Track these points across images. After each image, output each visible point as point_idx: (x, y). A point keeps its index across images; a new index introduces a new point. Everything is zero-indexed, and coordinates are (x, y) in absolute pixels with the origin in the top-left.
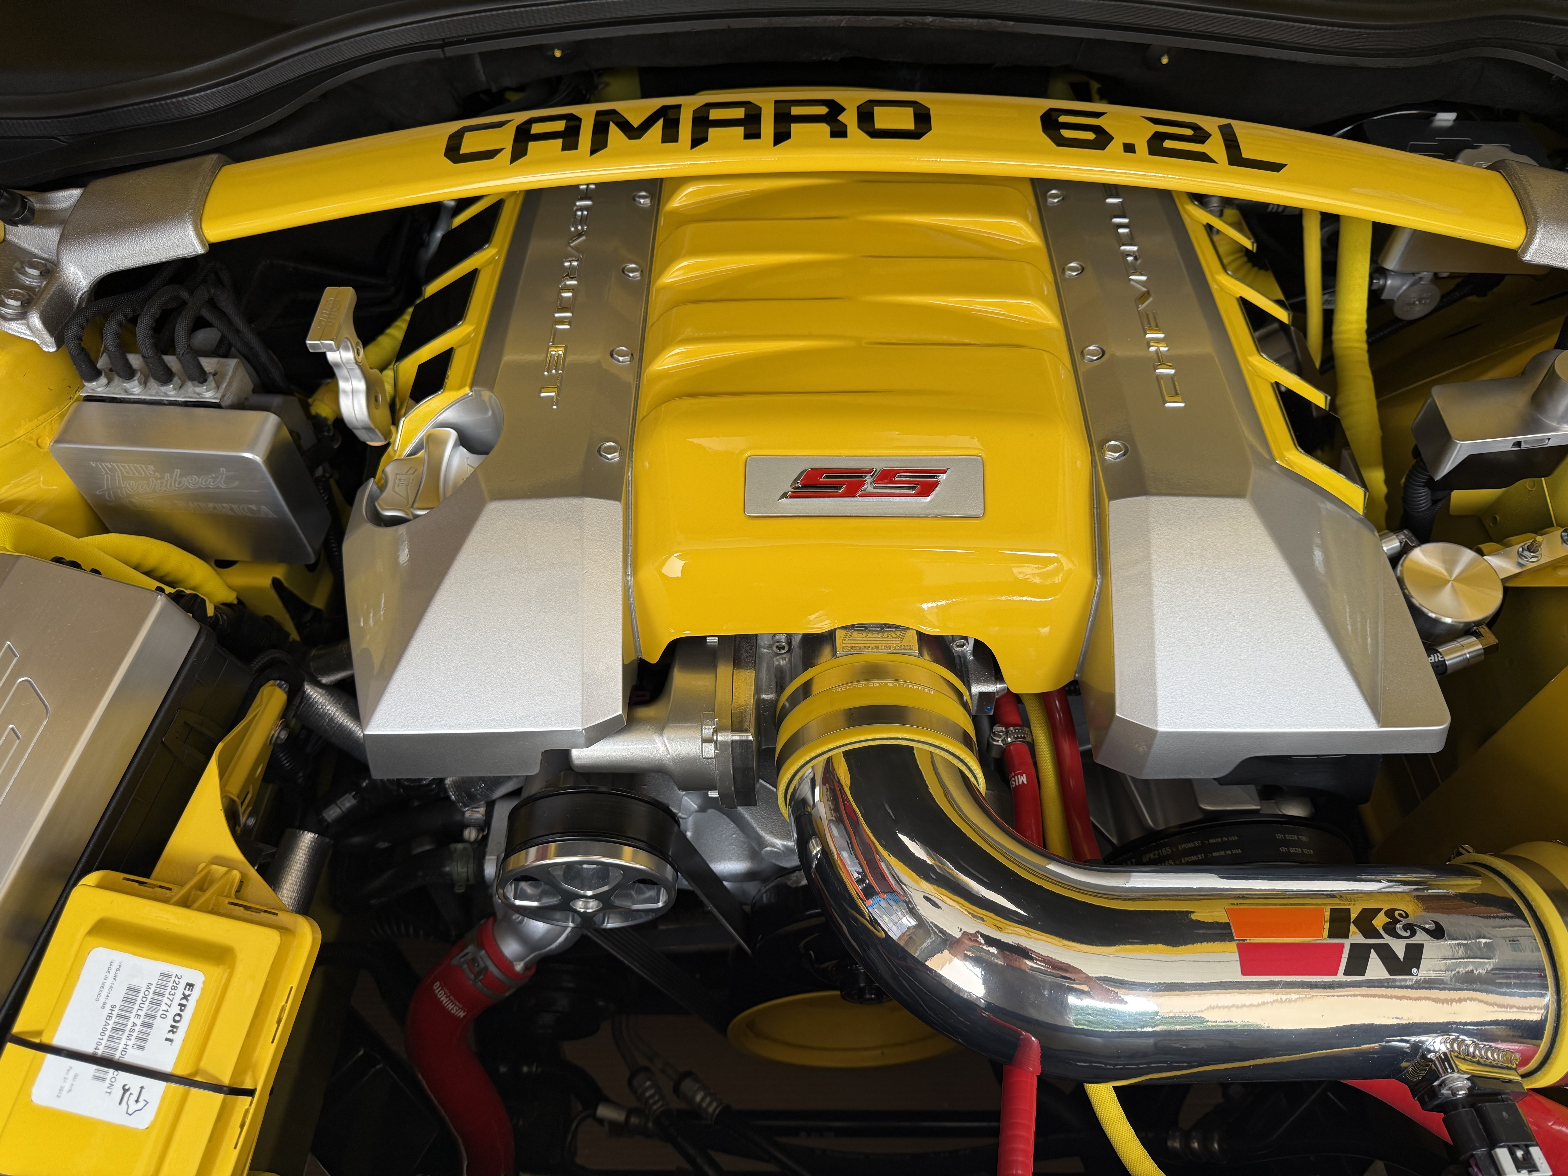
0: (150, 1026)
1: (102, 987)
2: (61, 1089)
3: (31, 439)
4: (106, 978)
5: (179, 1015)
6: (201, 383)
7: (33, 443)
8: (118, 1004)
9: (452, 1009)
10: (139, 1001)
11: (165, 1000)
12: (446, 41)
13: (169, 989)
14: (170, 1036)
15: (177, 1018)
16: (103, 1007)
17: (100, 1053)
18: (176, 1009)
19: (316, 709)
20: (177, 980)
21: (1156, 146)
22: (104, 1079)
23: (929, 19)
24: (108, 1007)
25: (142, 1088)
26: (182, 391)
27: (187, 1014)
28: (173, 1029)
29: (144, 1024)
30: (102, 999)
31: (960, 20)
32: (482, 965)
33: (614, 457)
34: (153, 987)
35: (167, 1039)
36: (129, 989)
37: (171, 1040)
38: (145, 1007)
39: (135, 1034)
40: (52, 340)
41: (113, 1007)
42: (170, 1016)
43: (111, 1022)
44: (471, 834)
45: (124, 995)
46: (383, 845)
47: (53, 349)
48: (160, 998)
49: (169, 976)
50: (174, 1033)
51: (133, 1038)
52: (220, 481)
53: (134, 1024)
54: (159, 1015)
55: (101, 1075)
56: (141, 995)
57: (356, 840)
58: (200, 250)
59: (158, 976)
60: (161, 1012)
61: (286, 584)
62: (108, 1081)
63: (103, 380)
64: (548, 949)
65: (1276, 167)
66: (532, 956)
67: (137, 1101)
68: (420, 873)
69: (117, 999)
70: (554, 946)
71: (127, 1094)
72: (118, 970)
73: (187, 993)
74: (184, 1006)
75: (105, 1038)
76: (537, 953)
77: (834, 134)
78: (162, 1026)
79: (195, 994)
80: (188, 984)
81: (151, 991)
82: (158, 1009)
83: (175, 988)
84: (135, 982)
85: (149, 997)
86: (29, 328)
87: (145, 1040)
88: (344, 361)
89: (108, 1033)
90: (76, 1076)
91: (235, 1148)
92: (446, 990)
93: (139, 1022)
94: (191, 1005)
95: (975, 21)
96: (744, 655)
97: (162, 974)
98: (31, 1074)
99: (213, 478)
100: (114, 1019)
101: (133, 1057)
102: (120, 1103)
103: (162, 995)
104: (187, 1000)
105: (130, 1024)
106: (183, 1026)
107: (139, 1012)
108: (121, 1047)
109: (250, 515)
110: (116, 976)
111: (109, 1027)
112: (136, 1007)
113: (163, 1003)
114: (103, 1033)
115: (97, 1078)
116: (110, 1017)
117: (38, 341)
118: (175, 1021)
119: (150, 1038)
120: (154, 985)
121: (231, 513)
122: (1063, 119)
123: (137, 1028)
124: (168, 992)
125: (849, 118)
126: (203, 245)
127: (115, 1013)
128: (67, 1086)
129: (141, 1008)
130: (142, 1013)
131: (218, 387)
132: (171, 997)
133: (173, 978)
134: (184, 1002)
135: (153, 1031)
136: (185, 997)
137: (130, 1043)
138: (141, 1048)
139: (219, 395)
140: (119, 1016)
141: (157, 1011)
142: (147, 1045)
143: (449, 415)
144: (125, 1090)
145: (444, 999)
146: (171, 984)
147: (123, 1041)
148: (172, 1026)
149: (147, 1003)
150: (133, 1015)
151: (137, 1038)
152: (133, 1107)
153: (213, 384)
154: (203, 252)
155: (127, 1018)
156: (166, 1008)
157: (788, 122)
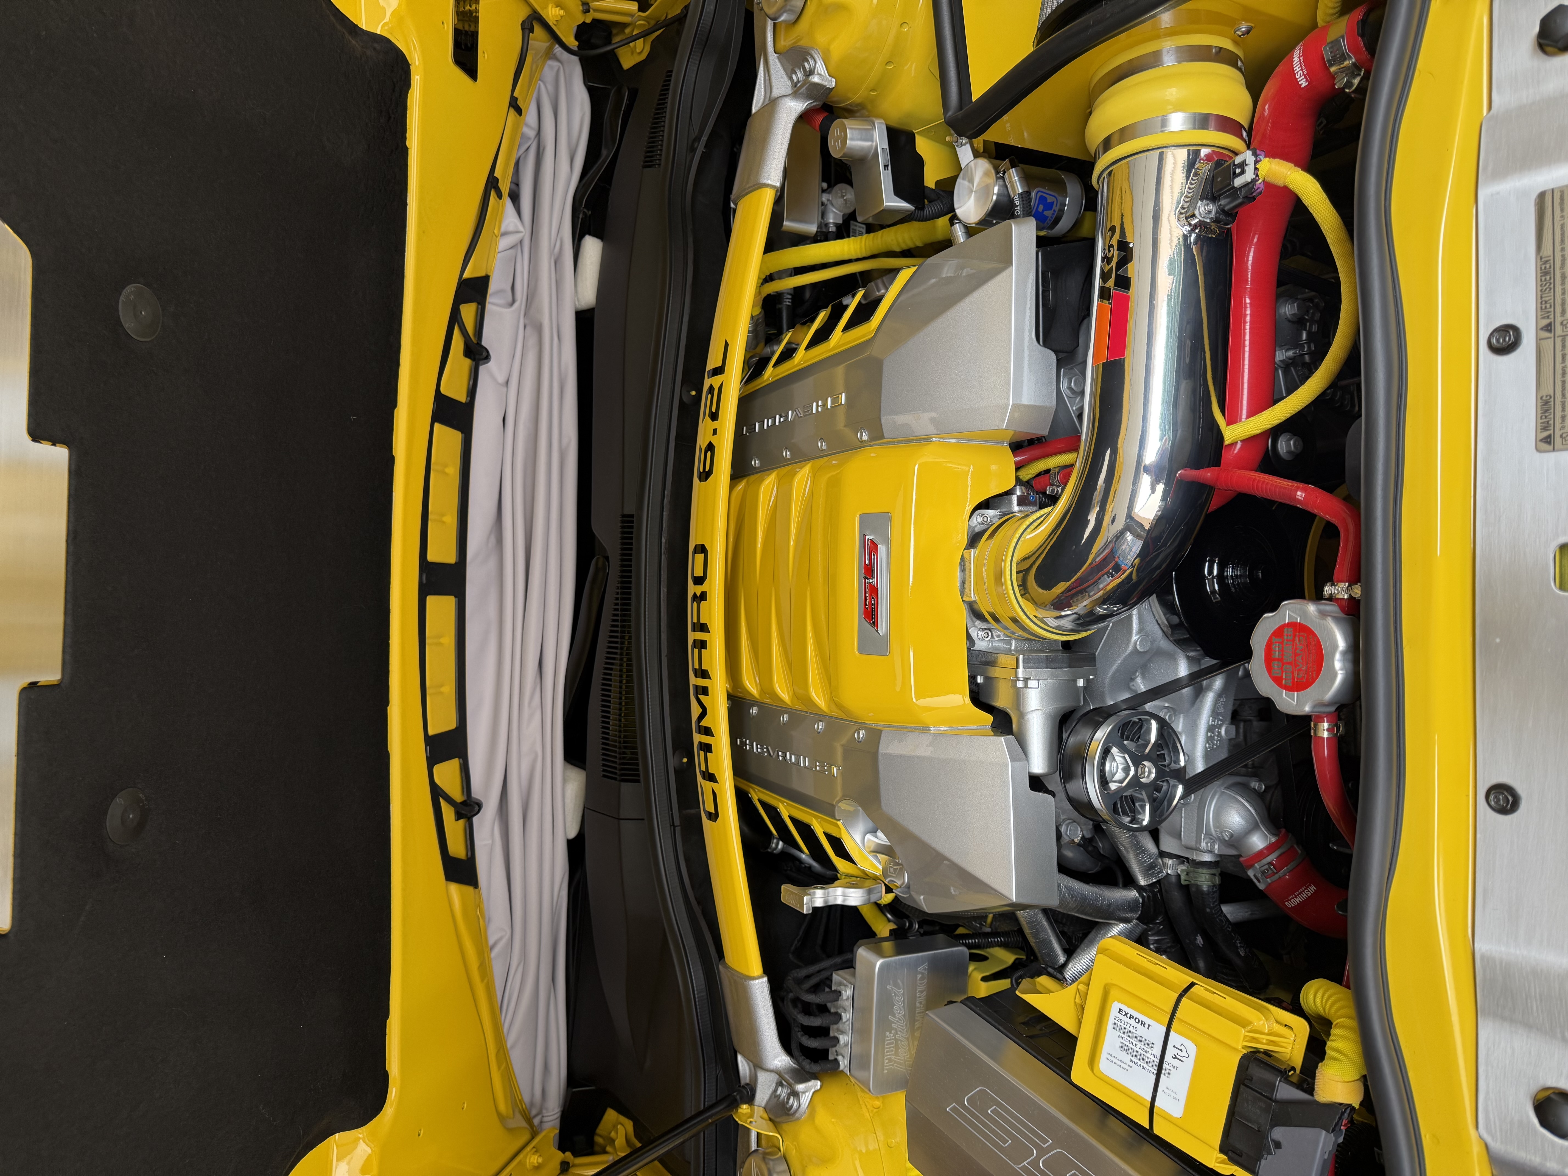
0: (1141, 1038)
1: (1120, 1066)
2: (1174, 1098)
3: (872, 1111)
4: (1115, 1063)
5: (1136, 1019)
6: (840, 995)
7: (875, 1110)
8: (1129, 1057)
9: (1307, 895)
10: (1127, 1044)
11: (1127, 1027)
12: (671, 825)
13: (1122, 1024)
14: (1146, 1026)
15: (1137, 1020)
16: (1131, 1067)
17: (1155, 1072)
18: (1132, 1021)
20: (1117, 1019)
21: (714, 417)
22: (1170, 1070)
23: (663, 540)
24: (1131, 1064)
25: (1174, 1046)
26: (847, 1009)
27: (1136, 1014)
28: (1143, 1024)
29: (1140, 1043)
30: (1126, 1067)
31: (664, 522)
32: (1267, 866)
33: (862, 733)
34: (1121, 1034)
35: (1148, 1028)
36: (1121, 1050)
37: (1149, 1025)
38: (1131, 1040)
39: (1146, 1048)
40: (813, 1081)
41: (1131, 1060)
42: (1136, 1025)
43: (1139, 1063)
45: (1124, 1053)
47: (819, 1083)
48: (1126, 1030)
49: (1115, 1023)
50: (1145, 1024)
51: (1148, 1050)
52: (899, 992)
53: (1140, 1048)
54: (1136, 1032)
55: (1167, 1071)
56: (1124, 1042)
58: (766, 979)
59: (1115, 1031)
60: (1134, 1031)
62: (1171, 1068)
63: (840, 1058)
64: (1255, 815)
65: (727, 345)
66: (1263, 830)
67: (1181, 1051)
69: (1126, 1058)
70: (1253, 811)
71: (1178, 1056)
72: (1111, 1055)
73: (1124, 1013)
74: (1131, 1015)
75: (1147, 1067)
76: (1259, 824)
77: (705, 600)
78: (1142, 1031)
79: (1125, 1008)
80: (1119, 1012)
81: (1123, 1036)
82: (1133, 1032)
83: (1121, 1020)
84: (1118, 1045)
85: (1126, 1037)
86: (804, 1092)
87: (1149, 1042)
88: (823, 898)
89: (1145, 1066)
90: (1167, 1087)
91: (1225, 998)
92: (1290, 897)
93: (1139, 1045)
94: (1131, 1012)
95: (665, 513)
97: (1114, 1028)
98: (1168, 1118)
99: (895, 996)
100: (1137, 1061)
101: (1157, 1051)
102: (1183, 1062)
103: (1125, 1028)
104: (1128, 1013)
105: (1140, 1051)
106: (1142, 1018)
107: (1134, 1044)
108: (1153, 1058)
109: (925, 981)
110: (1114, 1057)
111: (1142, 1064)
112: (1131, 1046)
113: (1129, 1029)
114: (1145, 1068)
115: (1169, 1076)
116: (1136, 1063)
117: (813, 1090)
118: (1138, 1022)
119: (1148, 1039)
120: (1119, 1033)
122: (702, 469)
123: (1143, 1047)
124: (1123, 1025)
125: (699, 590)
126: (763, 977)
127: (1134, 1060)
128: (1173, 1095)
129: (1132, 1043)
130: (1135, 1043)
131: (846, 986)
132: (1126, 1023)
133: (1116, 1021)
134: (1128, 1015)
135: (1144, 1037)
136: (1126, 1014)
137: (1150, 1052)
138: (1152, 1046)
139: (849, 985)
140: (1136, 1058)
142: (1151, 1041)
143: (857, 837)
144: (1175, 1058)
145: (1297, 900)
146: (1119, 1023)
147: (1149, 1056)
148: (1141, 1024)
149: (1129, 1039)
150: (1135, 1049)
151: (1147, 1047)
152: (1184, 1054)
153: (842, 987)
155: (1137, 1052)
156: (1131, 1027)
157: (699, 625)
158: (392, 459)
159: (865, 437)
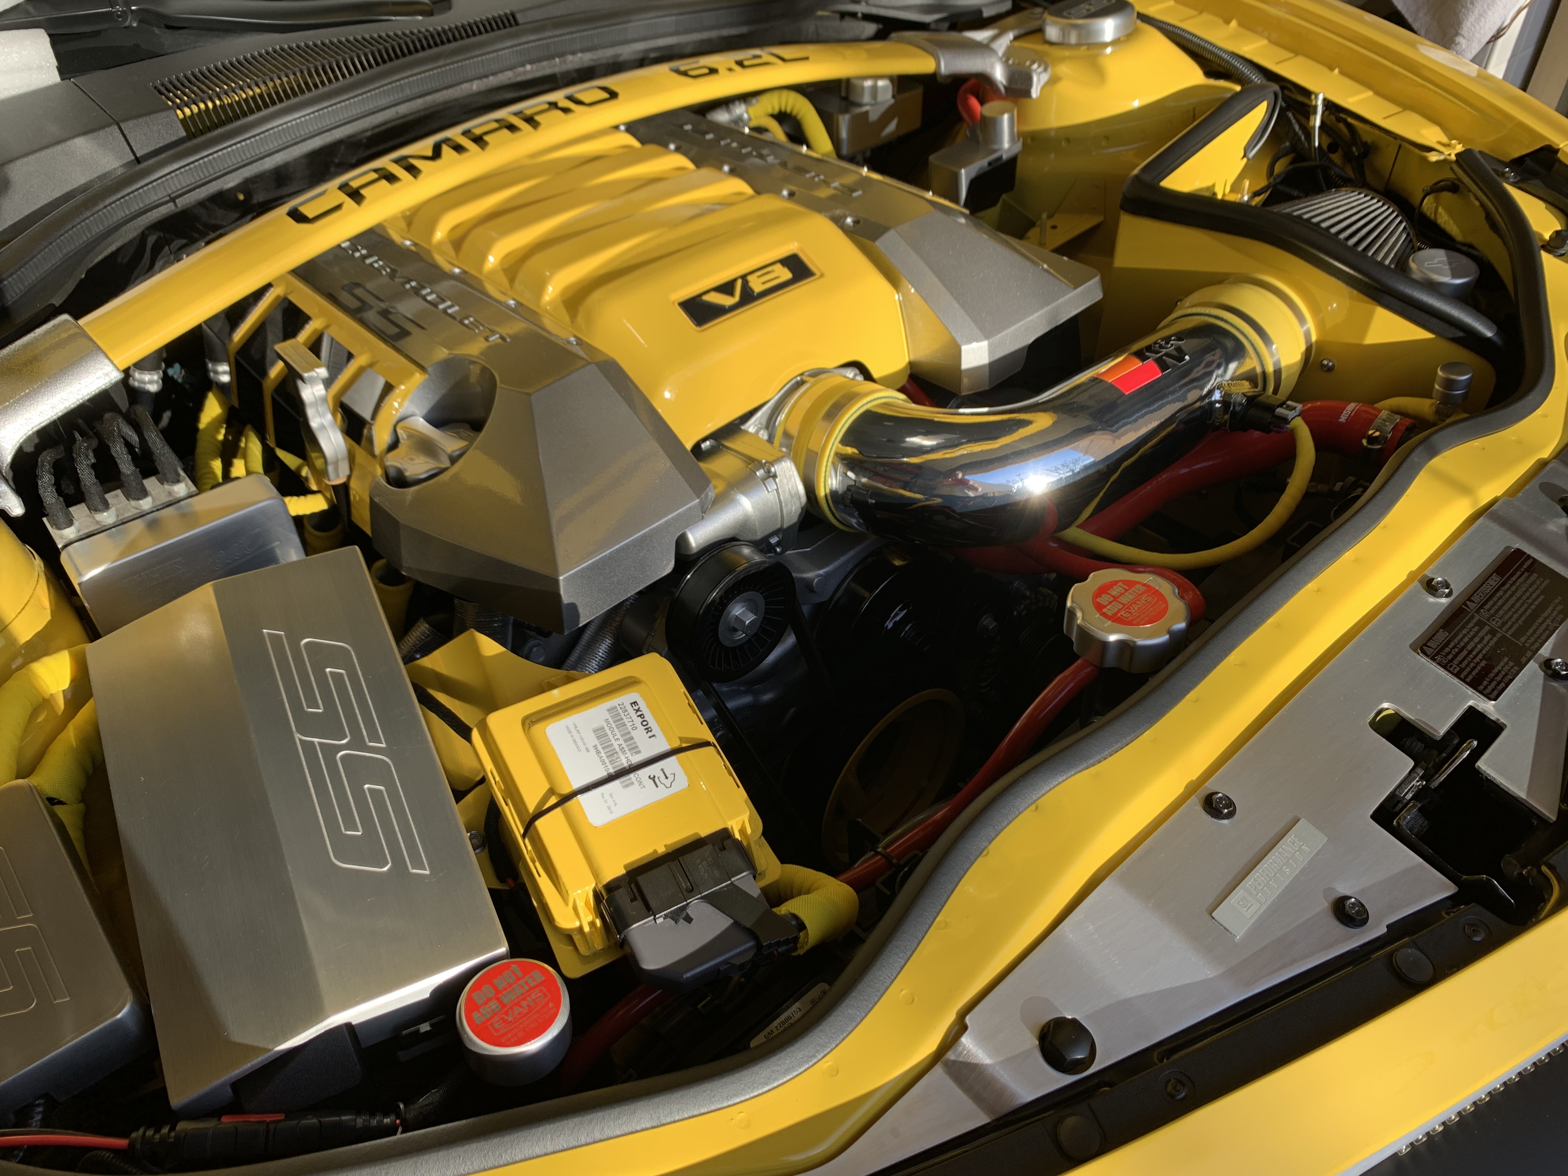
0: (631, 739)
1: (575, 742)
2: (609, 808)
4: (572, 736)
5: (644, 721)
8: (597, 742)
10: (609, 733)
11: (626, 720)
13: (622, 714)
15: (645, 723)
16: (588, 750)
17: (613, 772)
18: (638, 720)
20: (623, 706)
22: (632, 783)
24: (591, 749)
25: (662, 770)
27: (648, 717)
28: (648, 730)
29: (626, 741)
30: (582, 748)
35: (650, 737)
36: (594, 731)
37: (654, 736)
38: (616, 732)
39: (626, 749)
40: (19, 501)
41: (595, 747)
42: (639, 725)
43: (603, 754)
45: (594, 736)
48: (621, 721)
49: (616, 707)
50: (650, 731)
51: (627, 751)
53: (620, 745)
55: (627, 781)
56: (607, 729)
59: (607, 713)
60: (630, 729)
62: (636, 783)
67: (667, 778)
69: (592, 741)
71: (656, 779)
72: (576, 727)
73: (636, 708)
74: (642, 715)
75: (608, 764)
78: (639, 734)
79: (642, 705)
80: (631, 704)
81: (611, 722)
83: (626, 711)
84: (596, 725)
85: (613, 726)
87: (636, 747)
88: (317, 397)
89: (607, 761)
90: (611, 795)
93: (621, 742)
94: (646, 711)
97: (608, 710)
100: (603, 751)
101: (637, 759)
102: (657, 787)
103: (621, 719)
104: (640, 711)
105: (616, 747)
106: (653, 724)
107: (616, 737)
108: (624, 760)
110: (578, 731)
111: (604, 757)
112: (611, 736)
113: (626, 723)
114: (603, 762)
115: (627, 786)
116: (598, 752)
118: (644, 726)
119: (638, 743)
120: (608, 719)
122: (682, 68)
123: (624, 746)
124: (622, 716)
126: (118, 372)
127: (600, 748)
128: (611, 803)
129: (614, 735)
130: (618, 736)
132: (628, 716)
133: (619, 708)
134: (639, 713)
135: (636, 740)
136: (638, 710)
137: (627, 754)
138: (637, 751)
140: (604, 748)
141: (627, 728)
142: (641, 748)
144: (653, 779)
146: (620, 711)
147: (622, 756)
148: (646, 729)
149: (615, 729)
150: (613, 741)
151: (629, 748)
152: (667, 782)
155: (611, 745)
156: (631, 723)
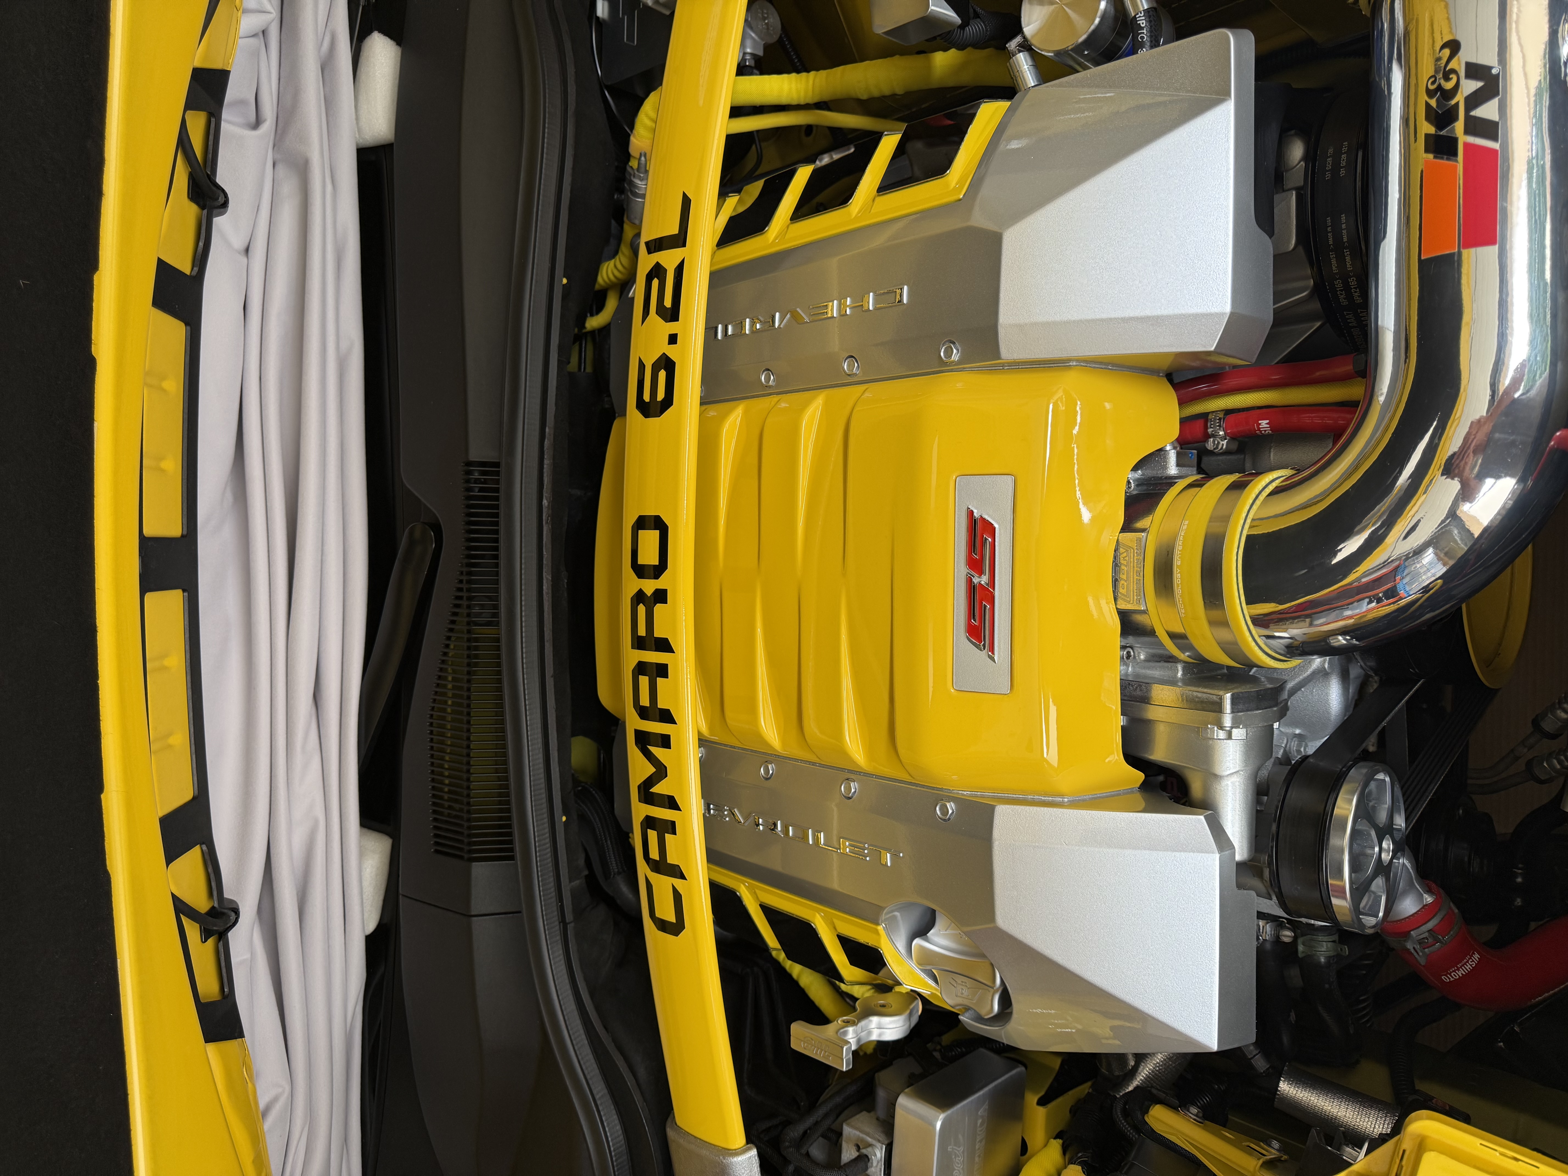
6: (869, 1160)
9: (1471, 965)
12: (560, 920)
19: (1160, 1073)
21: (672, 314)
23: (545, 502)
31: (545, 475)
32: (1426, 935)
33: (951, 807)
44: (1287, 935)
46: (1293, 1016)
52: (958, 1151)
57: (1285, 1039)
58: (754, 1152)
61: (1042, 1093)
64: (1411, 870)
65: (686, 202)
66: (1419, 889)
68: (1327, 986)
76: (1415, 881)
77: (664, 601)
88: (854, 1036)
92: (1451, 971)
95: (546, 462)
96: (1138, 693)
99: (955, 1158)
109: (985, 1125)
121: (984, 1142)
122: (647, 397)
125: (649, 586)
126: (749, 1149)
131: (870, 1145)
139: (879, 1145)
143: (901, 945)
145: (1461, 973)
153: (870, 1149)
154: (755, 1150)
157: (653, 639)
158: (90, 364)
159: (955, 356)
